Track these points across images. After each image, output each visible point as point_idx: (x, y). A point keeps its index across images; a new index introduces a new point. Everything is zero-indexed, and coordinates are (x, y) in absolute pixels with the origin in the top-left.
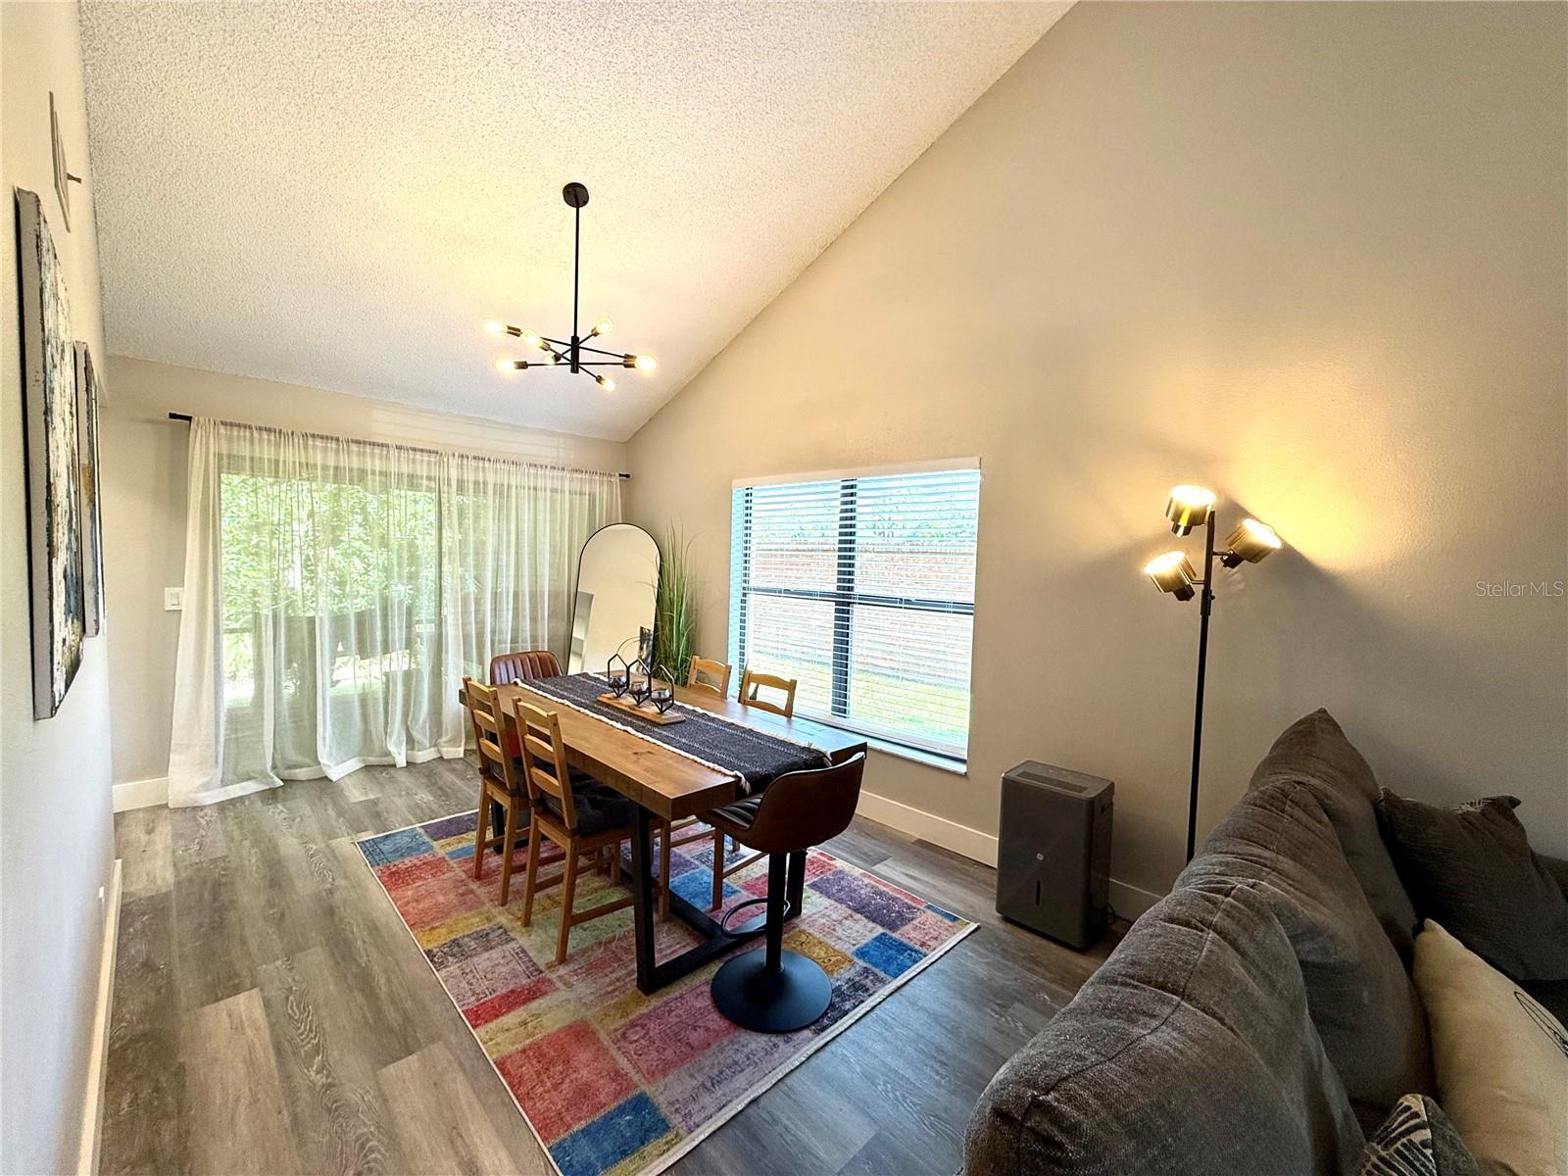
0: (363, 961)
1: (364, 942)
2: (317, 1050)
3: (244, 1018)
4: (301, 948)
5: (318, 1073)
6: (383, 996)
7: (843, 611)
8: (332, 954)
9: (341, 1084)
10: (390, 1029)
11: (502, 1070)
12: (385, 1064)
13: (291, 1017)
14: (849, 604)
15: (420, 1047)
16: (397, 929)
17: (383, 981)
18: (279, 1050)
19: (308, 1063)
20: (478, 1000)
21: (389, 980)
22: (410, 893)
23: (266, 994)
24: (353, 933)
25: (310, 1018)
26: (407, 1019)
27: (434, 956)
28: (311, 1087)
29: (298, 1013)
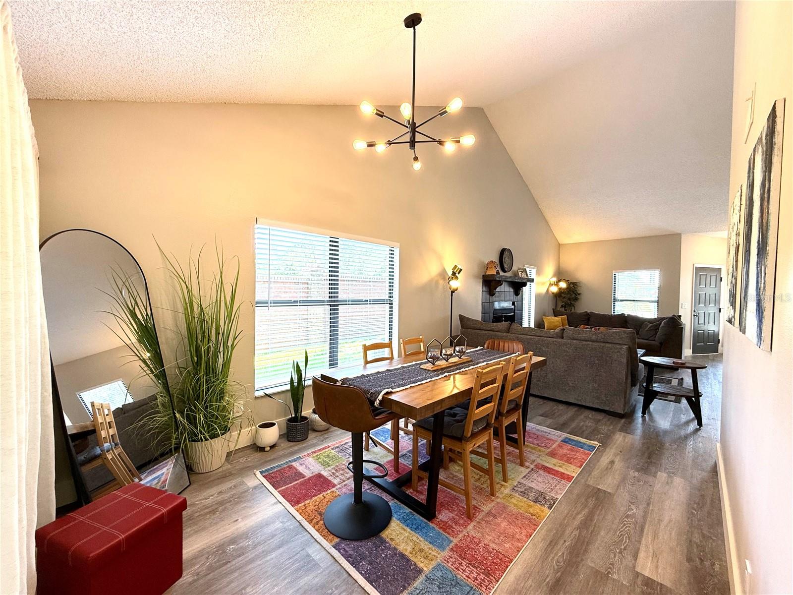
0: (577, 533)
1: (565, 541)
2: (628, 516)
3: (650, 559)
4: (597, 572)
5: (633, 510)
6: (587, 510)
7: (334, 310)
8: (586, 551)
9: (627, 500)
10: (596, 499)
11: (582, 466)
12: (609, 493)
13: (629, 538)
14: (338, 305)
15: (594, 488)
16: (543, 532)
17: (580, 516)
18: (642, 530)
19: (633, 516)
20: (561, 480)
21: (578, 514)
22: (507, 546)
23: (633, 562)
24: (563, 553)
25: (621, 530)
26: (588, 498)
27: (550, 504)
28: (637, 508)
29: (625, 537)
